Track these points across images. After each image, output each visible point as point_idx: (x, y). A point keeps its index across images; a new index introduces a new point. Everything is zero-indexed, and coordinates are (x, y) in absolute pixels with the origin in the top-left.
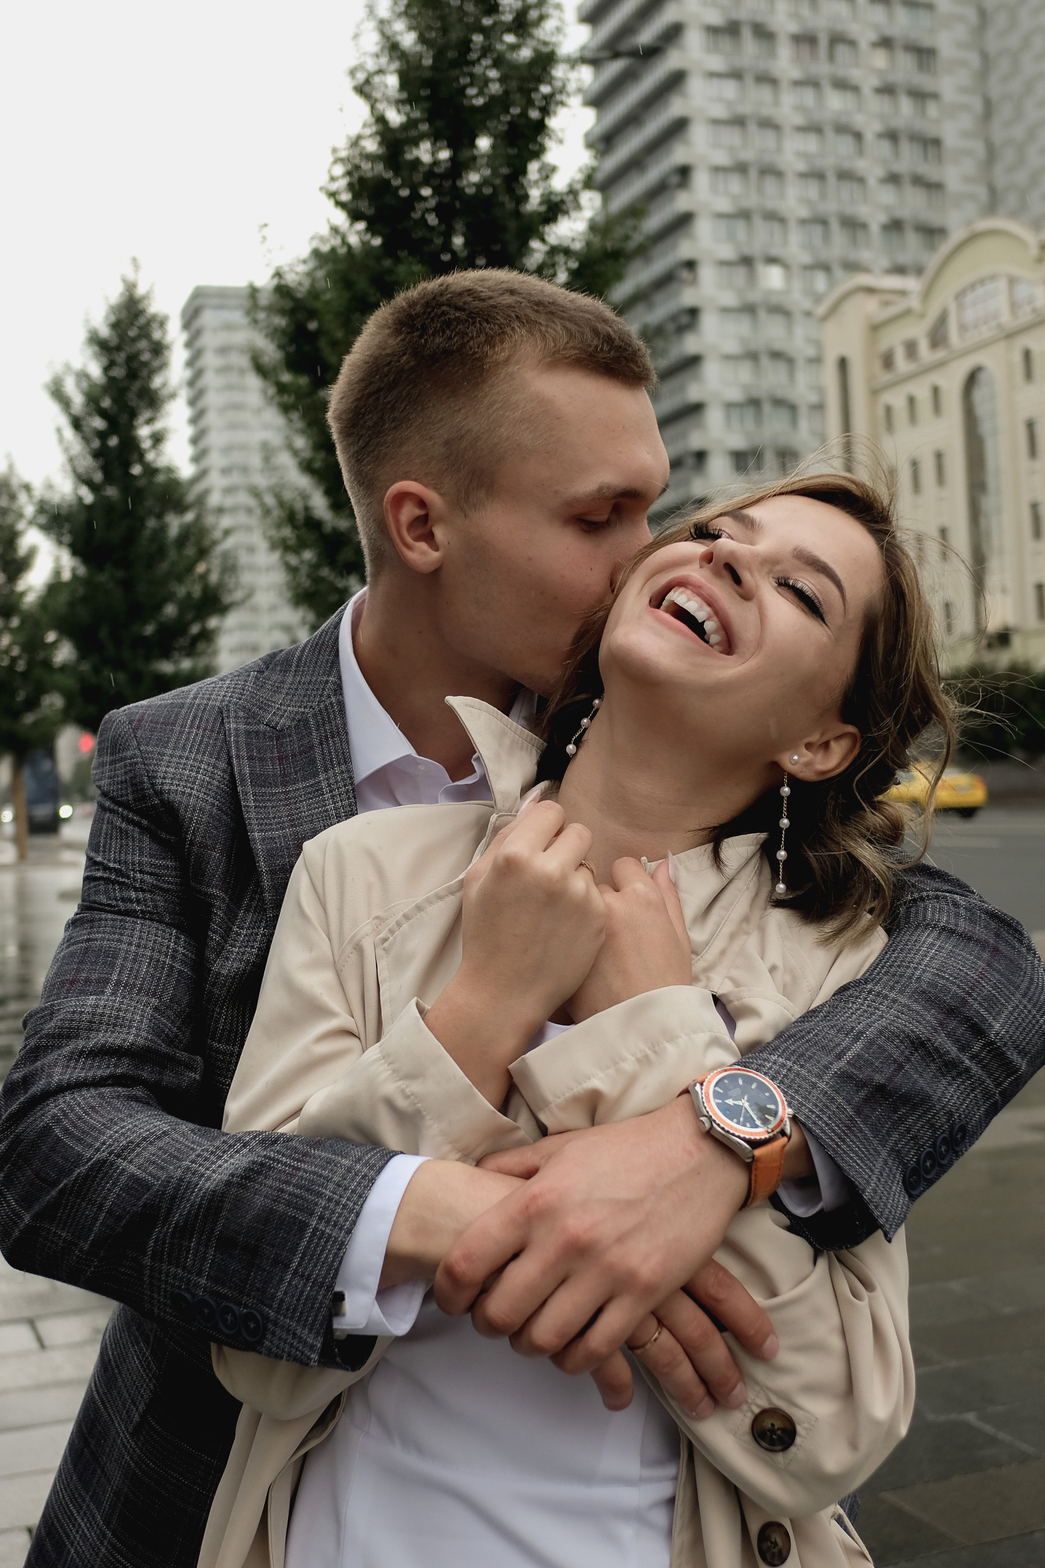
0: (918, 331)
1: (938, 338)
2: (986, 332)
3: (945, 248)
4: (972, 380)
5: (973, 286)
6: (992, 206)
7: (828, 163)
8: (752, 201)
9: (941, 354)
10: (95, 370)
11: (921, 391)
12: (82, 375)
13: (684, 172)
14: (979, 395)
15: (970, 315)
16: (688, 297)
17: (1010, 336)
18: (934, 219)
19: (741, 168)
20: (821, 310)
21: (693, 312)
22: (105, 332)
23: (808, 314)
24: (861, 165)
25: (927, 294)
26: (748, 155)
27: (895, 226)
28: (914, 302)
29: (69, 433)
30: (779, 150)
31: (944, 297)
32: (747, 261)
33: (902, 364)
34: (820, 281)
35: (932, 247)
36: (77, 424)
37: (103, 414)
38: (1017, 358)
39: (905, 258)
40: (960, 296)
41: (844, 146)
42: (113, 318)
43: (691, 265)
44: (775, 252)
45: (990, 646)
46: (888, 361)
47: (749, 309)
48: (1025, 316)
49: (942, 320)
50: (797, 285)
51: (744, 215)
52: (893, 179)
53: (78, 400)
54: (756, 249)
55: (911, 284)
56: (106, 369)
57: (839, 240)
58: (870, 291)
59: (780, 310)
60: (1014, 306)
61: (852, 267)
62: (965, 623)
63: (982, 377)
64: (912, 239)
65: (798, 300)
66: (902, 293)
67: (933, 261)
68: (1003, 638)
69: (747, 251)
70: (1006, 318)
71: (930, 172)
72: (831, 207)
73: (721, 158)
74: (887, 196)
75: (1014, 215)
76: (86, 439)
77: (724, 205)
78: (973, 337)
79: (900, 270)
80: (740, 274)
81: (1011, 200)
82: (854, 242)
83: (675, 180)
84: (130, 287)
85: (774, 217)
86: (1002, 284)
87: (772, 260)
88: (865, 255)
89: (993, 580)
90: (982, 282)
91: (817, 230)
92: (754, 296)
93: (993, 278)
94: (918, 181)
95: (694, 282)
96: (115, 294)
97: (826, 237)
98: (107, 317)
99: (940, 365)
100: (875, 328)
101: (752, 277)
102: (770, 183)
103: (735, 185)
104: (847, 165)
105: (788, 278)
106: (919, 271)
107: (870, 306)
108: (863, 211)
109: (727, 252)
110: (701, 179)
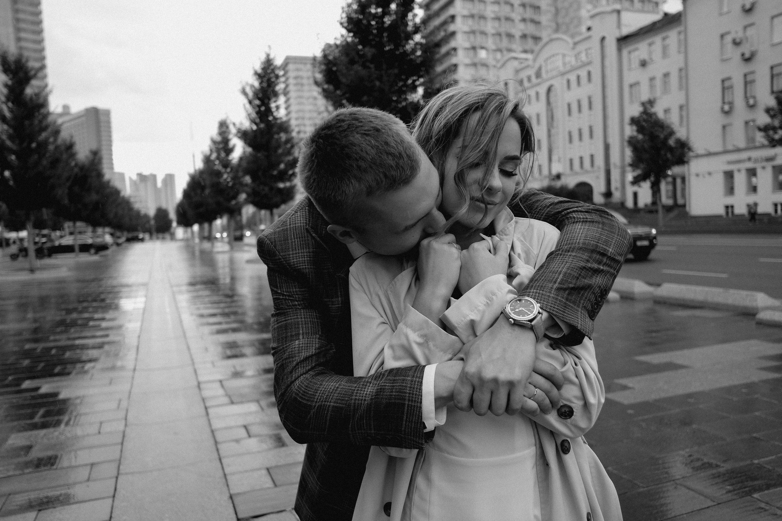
0: (531, 72)
1: (538, 75)
2: (554, 73)
3: (541, 44)
4: (549, 90)
5: (550, 57)
6: (557, 29)
7: (502, 14)
8: (476, 27)
9: (539, 80)
10: (257, 84)
11: (532, 93)
12: (252, 86)
13: (453, 17)
14: (552, 94)
15: (549, 67)
16: (454, 60)
17: (563, 74)
18: (537, 34)
19: (472, 16)
20: (499, 65)
21: (456, 66)
22: (259, 71)
23: (495, 66)
24: (513, 15)
25: (535, 60)
26: (475, 12)
27: (524, 36)
28: (530, 63)
29: (248, 106)
30: (485, 10)
31: (540, 61)
32: (474, 48)
33: (526, 84)
34: (499, 55)
35: (536, 44)
36: (250, 102)
37: (259, 99)
38: (565, 82)
39: (527, 47)
40: (546, 60)
41: (507, 8)
42: (262, 66)
43: (455, 49)
44: (484, 45)
45: (553, 179)
46: (521, 82)
47: (474, 65)
48: (568, 68)
49: (540, 69)
50: (491, 56)
51: (473, 32)
52: (524, 20)
53: (251, 94)
54: (477, 44)
55: (530, 56)
56: (261, 83)
57: (505, 40)
58: (516, 59)
59: (485, 65)
60: (564, 64)
61: (510, 50)
62: (545, 172)
63: (553, 88)
64: (530, 41)
65: (491, 62)
66: (526, 59)
67: (537, 48)
68: (558, 177)
69: (474, 45)
70: (562, 69)
71: (536, 18)
72: (502, 30)
73: (466, 12)
74: (521, 26)
75: (565, 33)
76: (254, 108)
77: (466, 29)
78: (550, 75)
79: (525, 51)
80: (471, 52)
81: (564, 28)
82: (510, 42)
83: (450, 20)
84: (268, 55)
85: (483, 33)
86: (560, 57)
87: (482, 48)
88: (514, 46)
89: (555, 157)
90: (553, 56)
91: (498, 38)
92: (476, 60)
93: (557, 54)
94: (533, 21)
95: (456, 55)
96: (263, 58)
97: (501, 40)
98: (260, 66)
99: (538, 84)
100: (517, 71)
101: (476, 54)
102: (482, 22)
103: (470, 22)
104: (508, 15)
105: (488, 54)
106: (532, 52)
107: (516, 64)
108: (513, 31)
109: (467, 45)
110: (459, 20)
